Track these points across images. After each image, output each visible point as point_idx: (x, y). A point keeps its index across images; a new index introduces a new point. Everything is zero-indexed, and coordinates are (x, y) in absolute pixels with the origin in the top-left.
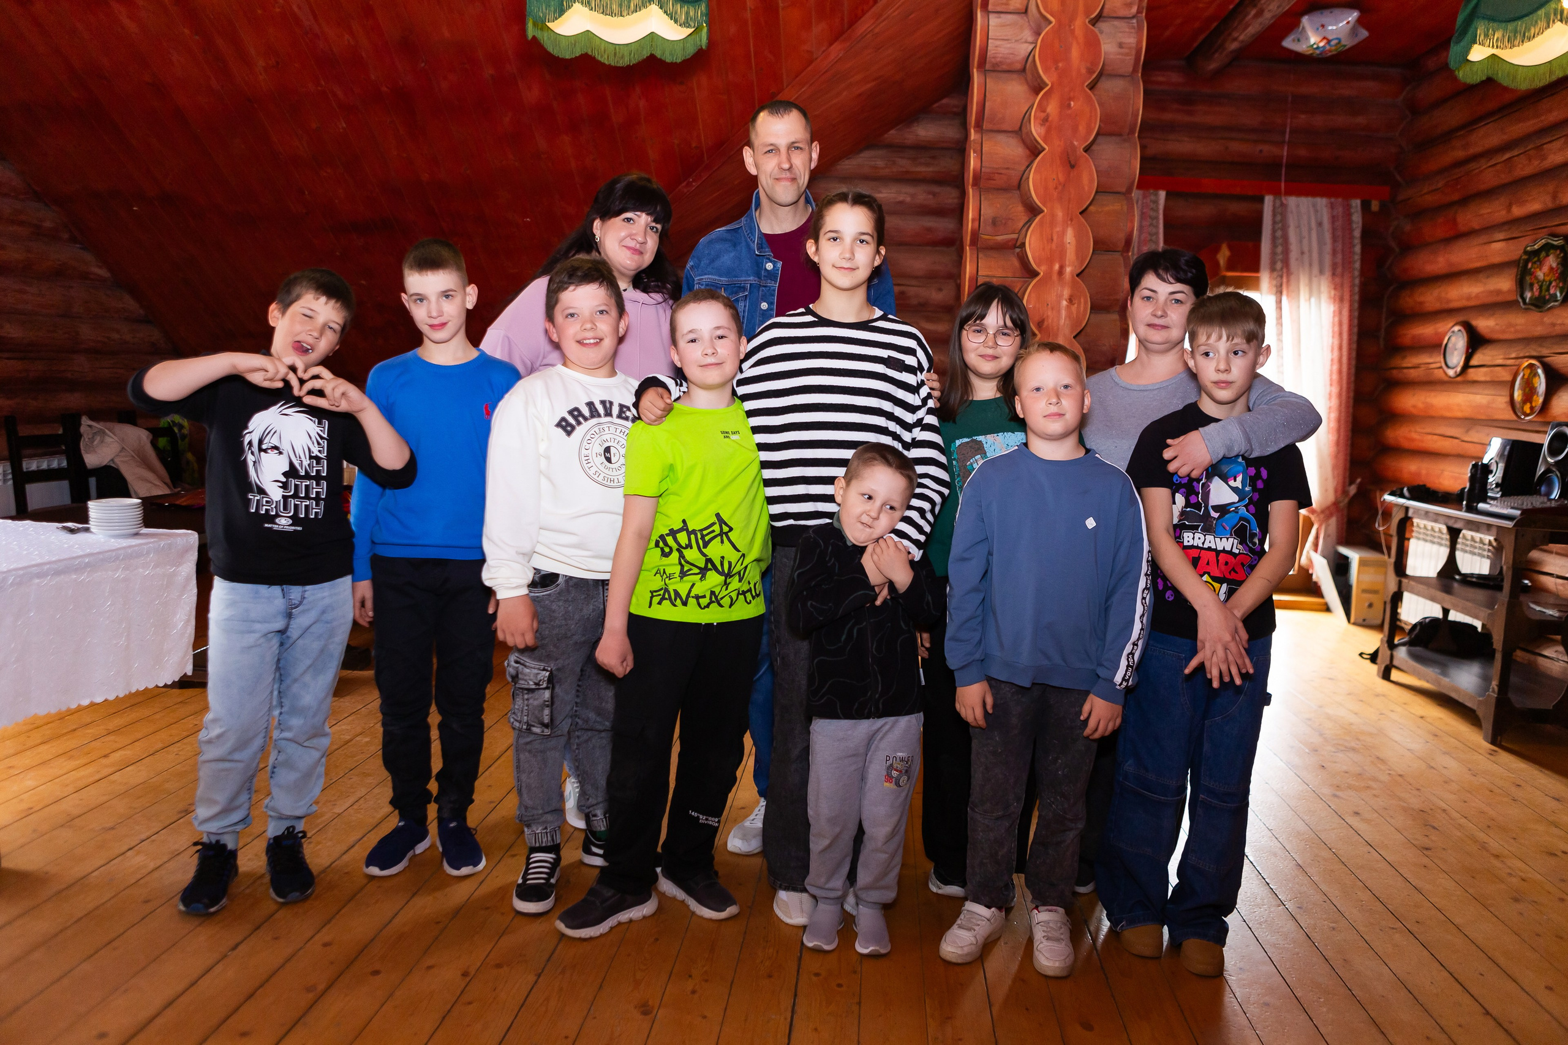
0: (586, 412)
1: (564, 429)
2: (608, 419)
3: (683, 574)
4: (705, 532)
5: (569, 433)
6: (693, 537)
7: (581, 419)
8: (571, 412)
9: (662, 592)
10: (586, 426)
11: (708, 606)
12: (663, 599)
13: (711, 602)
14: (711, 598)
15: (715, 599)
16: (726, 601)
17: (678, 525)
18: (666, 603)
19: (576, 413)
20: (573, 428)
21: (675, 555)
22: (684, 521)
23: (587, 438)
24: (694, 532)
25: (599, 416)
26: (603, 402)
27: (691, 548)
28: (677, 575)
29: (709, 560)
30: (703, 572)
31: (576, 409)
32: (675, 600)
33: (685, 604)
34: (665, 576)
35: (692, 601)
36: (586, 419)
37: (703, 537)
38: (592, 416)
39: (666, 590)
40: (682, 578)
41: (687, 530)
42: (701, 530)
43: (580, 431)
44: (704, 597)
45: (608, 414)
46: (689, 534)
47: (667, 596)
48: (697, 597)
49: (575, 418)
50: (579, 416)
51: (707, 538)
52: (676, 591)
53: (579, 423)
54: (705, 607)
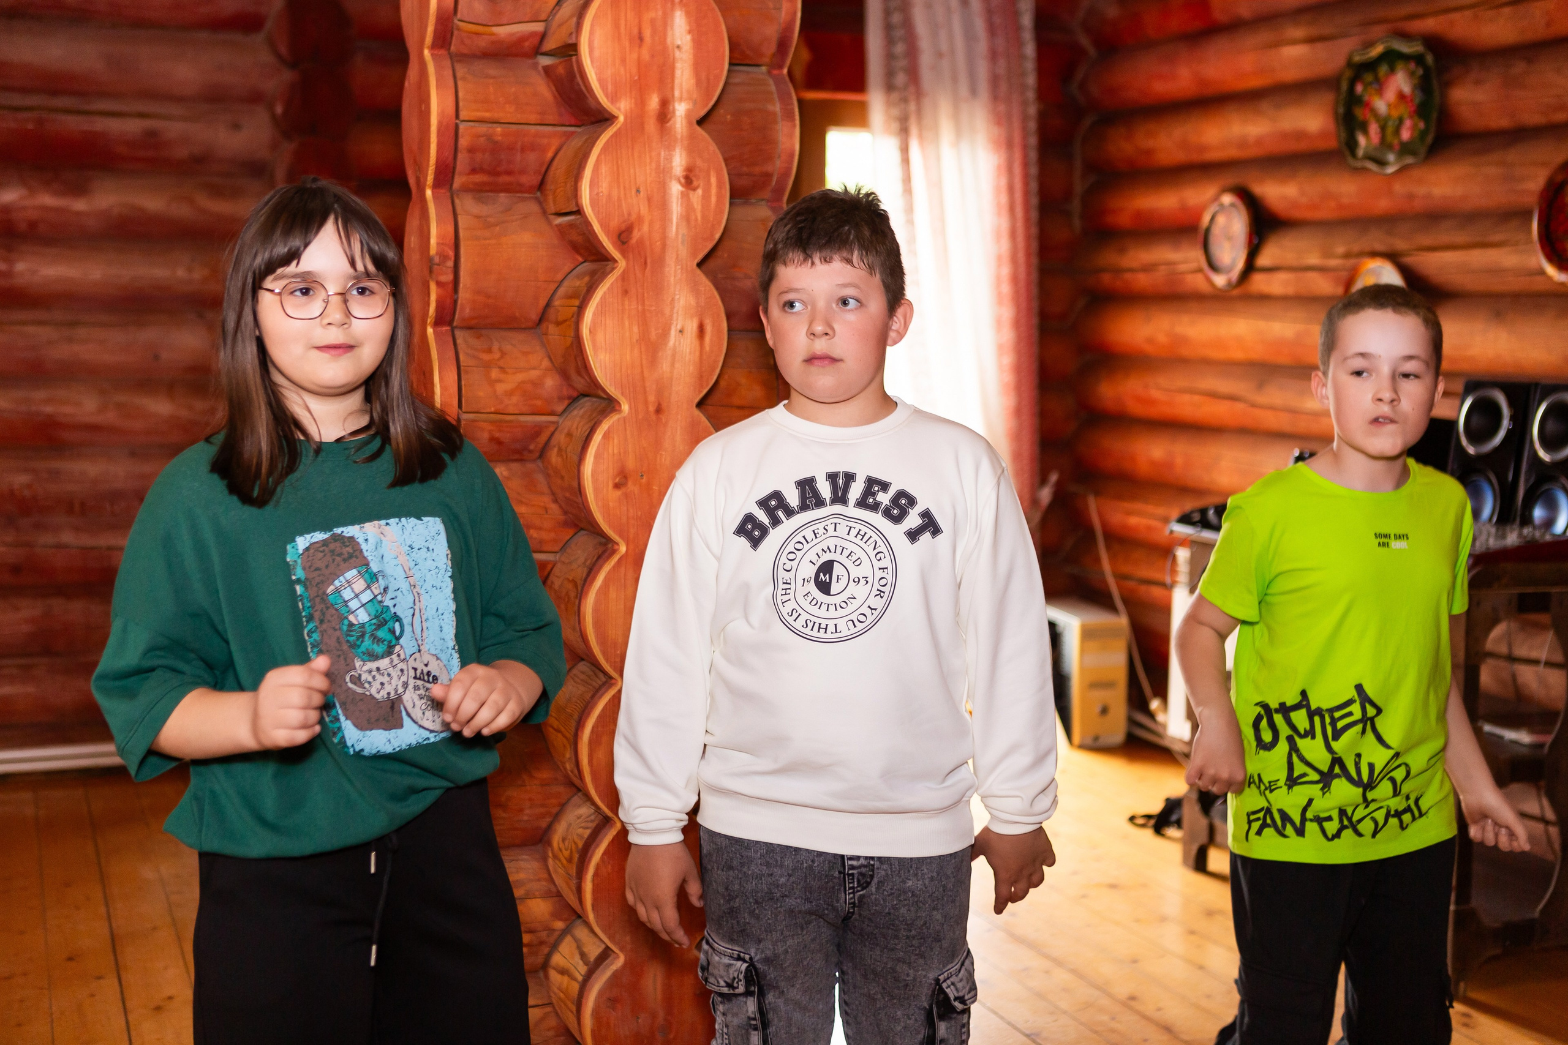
0: (793, 498)
1: (749, 535)
2: (838, 508)
3: (1292, 781)
4: (1337, 715)
5: (755, 543)
6: (1317, 719)
7: (781, 514)
8: (763, 503)
9: (1261, 815)
10: (788, 525)
11: (1337, 835)
12: (1264, 825)
13: (1342, 828)
14: (1341, 821)
15: (1347, 821)
16: (1367, 827)
17: (1292, 699)
18: (1269, 832)
19: (774, 504)
20: (764, 532)
21: (1283, 747)
22: (1304, 693)
23: (790, 548)
24: (1319, 712)
25: (820, 503)
26: (832, 477)
27: (1313, 737)
28: (1282, 783)
29: (1337, 761)
30: (1326, 779)
31: (777, 495)
32: (1284, 827)
33: (1300, 832)
34: (1262, 788)
35: (1311, 827)
36: (790, 513)
37: (1334, 722)
38: (804, 507)
39: (1268, 811)
40: (1290, 787)
41: (1308, 706)
42: (1331, 711)
43: (775, 537)
44: (1329, 819)
45: (840, 498)
46: (1311, 715)
47: (1269, 821)
48: (1319, 820)
49: (771, 513)
50: (777, 508)
51: (1340, 724)
52: (1281, 811)
53: (776, 522)
54: (1332, 839)
